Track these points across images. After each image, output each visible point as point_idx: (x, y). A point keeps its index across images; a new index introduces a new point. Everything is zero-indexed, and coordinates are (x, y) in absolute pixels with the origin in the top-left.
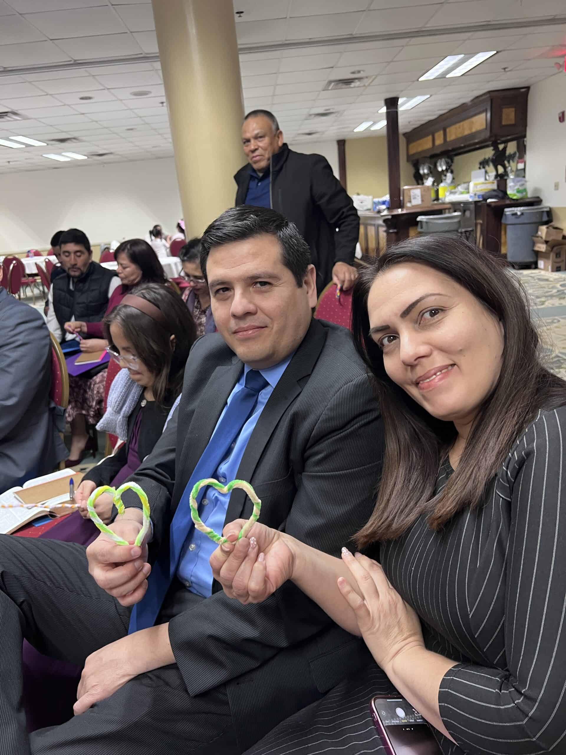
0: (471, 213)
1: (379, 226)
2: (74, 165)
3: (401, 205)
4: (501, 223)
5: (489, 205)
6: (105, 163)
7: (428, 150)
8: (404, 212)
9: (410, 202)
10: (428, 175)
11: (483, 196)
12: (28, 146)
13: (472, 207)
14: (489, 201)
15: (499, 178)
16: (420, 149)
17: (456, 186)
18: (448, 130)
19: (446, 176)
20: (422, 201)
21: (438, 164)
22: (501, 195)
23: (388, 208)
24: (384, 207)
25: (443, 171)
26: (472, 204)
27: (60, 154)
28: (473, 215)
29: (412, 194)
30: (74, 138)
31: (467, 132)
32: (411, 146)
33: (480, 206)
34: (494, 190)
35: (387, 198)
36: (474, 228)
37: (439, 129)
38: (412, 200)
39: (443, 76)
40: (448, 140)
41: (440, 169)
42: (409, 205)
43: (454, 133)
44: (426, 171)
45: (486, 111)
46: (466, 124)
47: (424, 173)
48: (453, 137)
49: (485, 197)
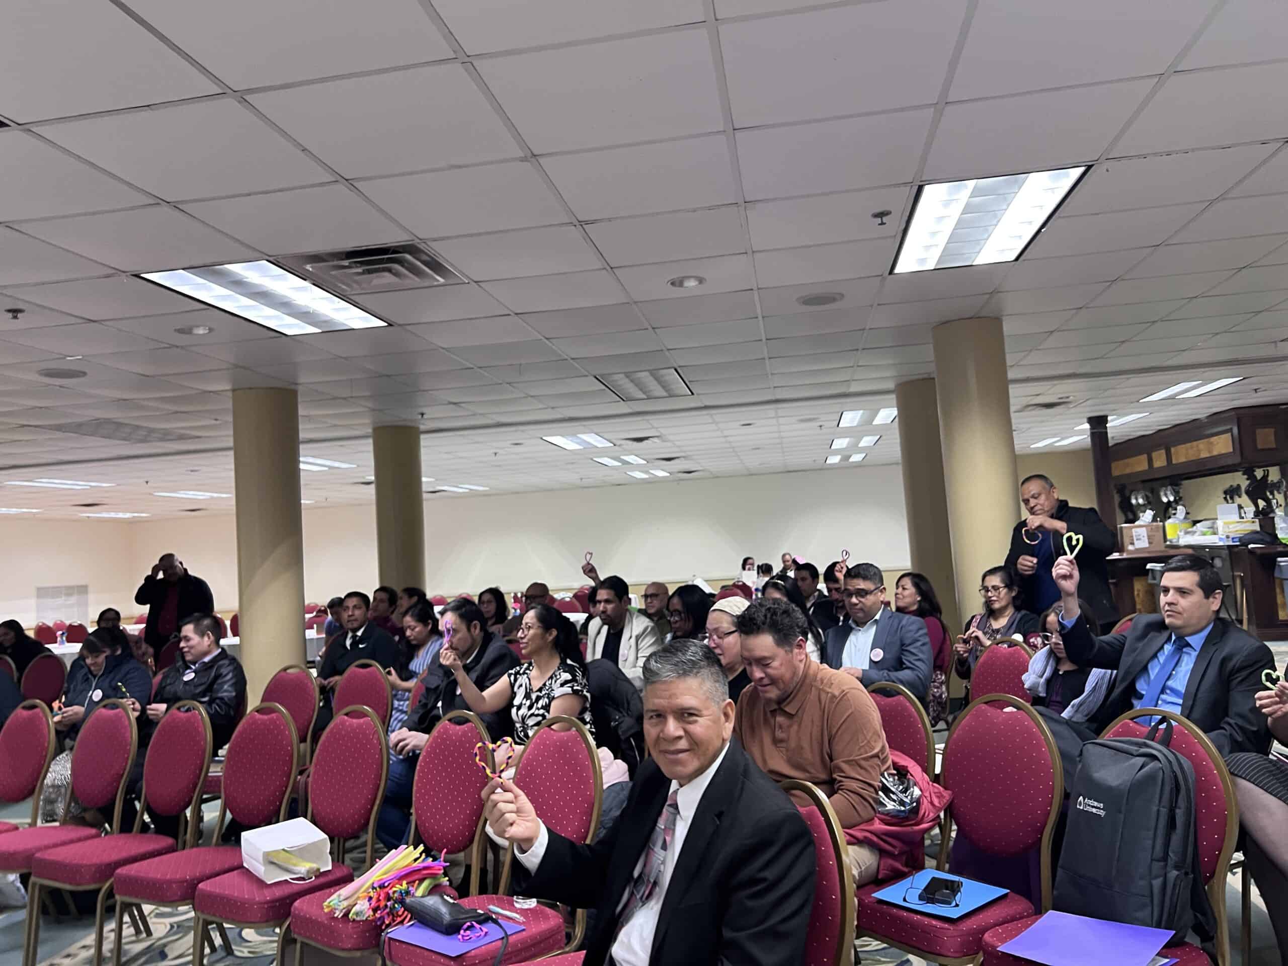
0: (1223, 560)
4: (1274, 578)
5: (1252, 552)
7: (1144, 472)
8: (1125, 556)
9: (1132, 544)
10: (1144, 505)
11: (1240, 539)
14: (1251, 546)
15: (1261, 517)
16: (1129, 470)
17: (1193, 524)
18: (1172, 450)
19: (1176, 509)
20: (1150, 543)
21: (1162, 494)
22: (1268, 539)
25: (1169, 502)
28: (1228, 563)
31: (1204, 455)
32: (1113, 465)
33: (1237, 553)
34: (1256, 532)
37: (1157, 447)
38: (1135, 542)
39: (1172, 398)
40: (1174, 462)
41: (1165, 500)
42: (1131, 548)
43: (1183, 454)
44: (1141, 501)
45: (1231, 430)
46: (1202, 444)
47: (1138, 504)
48: (1183, 459)
49: (1244, 541)
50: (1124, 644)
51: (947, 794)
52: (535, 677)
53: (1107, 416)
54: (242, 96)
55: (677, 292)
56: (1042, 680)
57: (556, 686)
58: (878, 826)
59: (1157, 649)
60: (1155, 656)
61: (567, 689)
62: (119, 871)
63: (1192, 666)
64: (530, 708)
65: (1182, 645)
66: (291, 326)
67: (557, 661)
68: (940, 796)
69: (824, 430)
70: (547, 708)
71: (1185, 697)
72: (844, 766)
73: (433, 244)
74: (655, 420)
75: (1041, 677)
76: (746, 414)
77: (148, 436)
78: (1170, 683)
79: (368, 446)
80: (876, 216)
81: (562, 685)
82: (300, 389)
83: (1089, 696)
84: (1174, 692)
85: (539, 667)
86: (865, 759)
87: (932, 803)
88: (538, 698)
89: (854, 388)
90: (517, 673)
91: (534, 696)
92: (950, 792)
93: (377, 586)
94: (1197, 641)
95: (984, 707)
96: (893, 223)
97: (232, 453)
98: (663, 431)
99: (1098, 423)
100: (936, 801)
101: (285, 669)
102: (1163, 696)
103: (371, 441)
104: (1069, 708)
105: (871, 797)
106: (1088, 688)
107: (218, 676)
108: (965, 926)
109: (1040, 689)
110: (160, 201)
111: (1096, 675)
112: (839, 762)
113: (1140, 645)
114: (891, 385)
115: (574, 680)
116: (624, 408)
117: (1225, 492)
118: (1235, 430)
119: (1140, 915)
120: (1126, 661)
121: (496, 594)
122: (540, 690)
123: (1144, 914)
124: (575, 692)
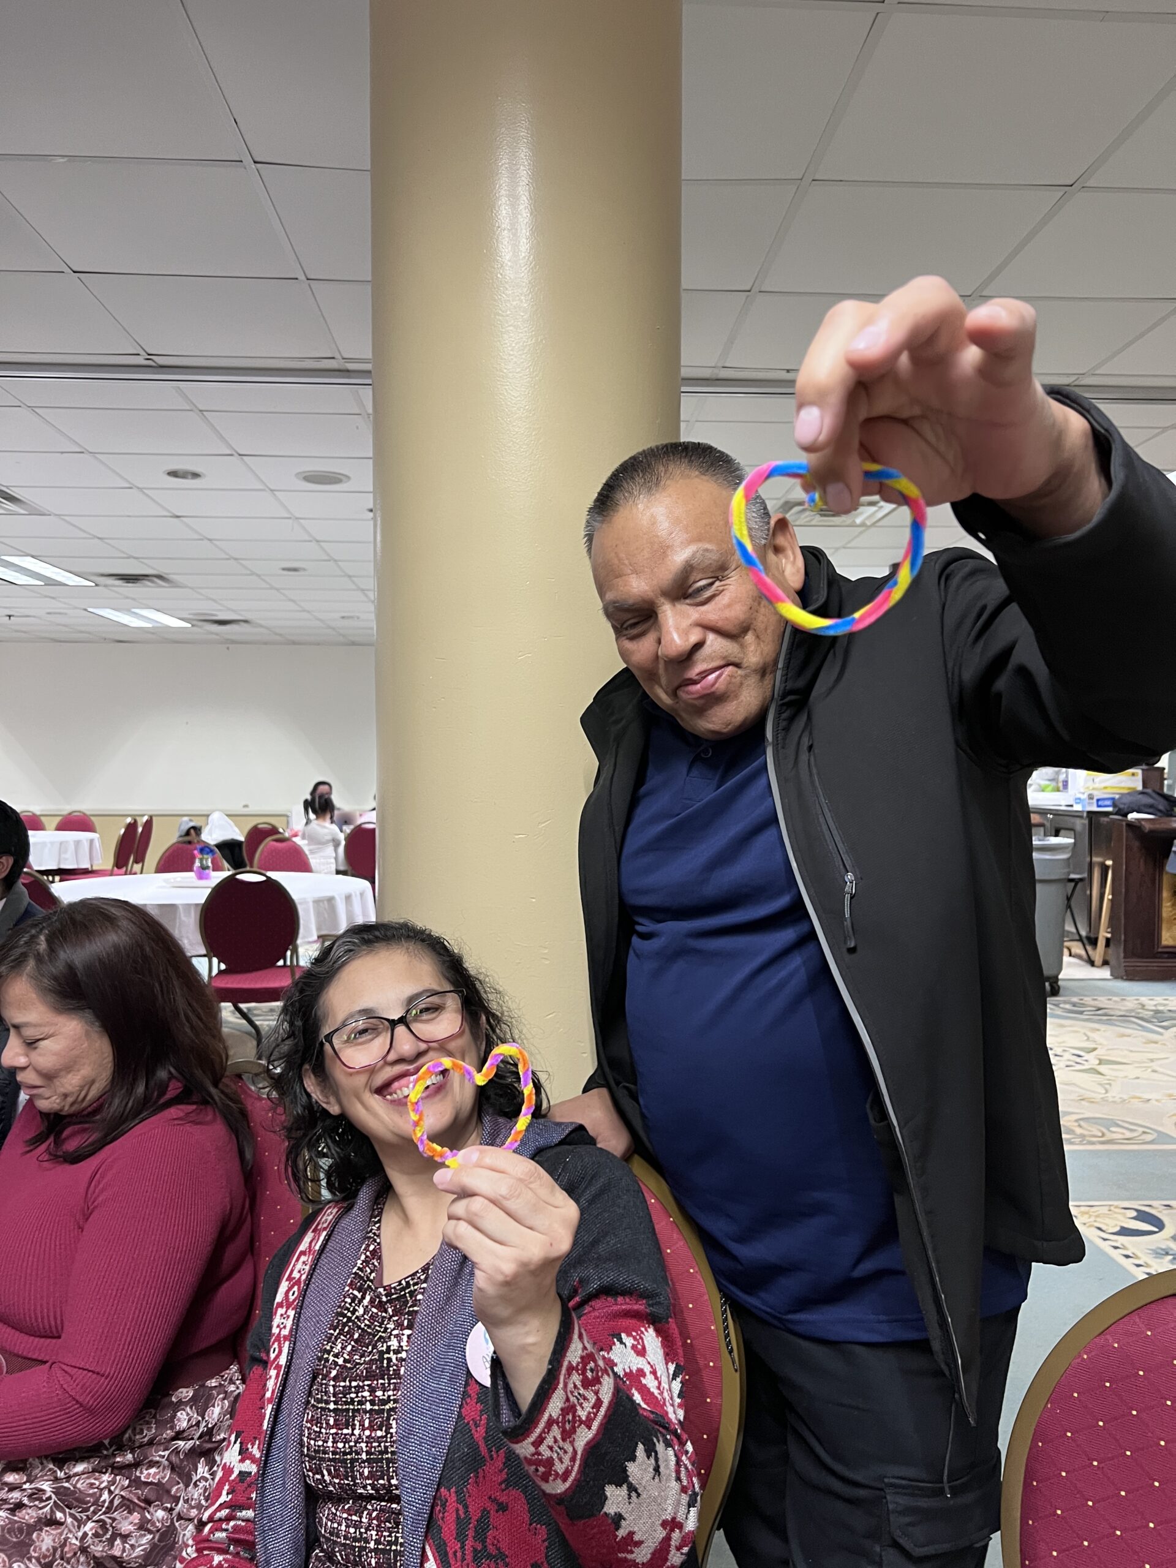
2: (160, 638)
4: (1162, 872)
5: (1131, 826)
6: (233, 642)
12: (50, 582)
13: (1081, 824)
14: (1133, 816)
26: (1081, 817)
27: (128, 611)
30: (160, 577)
33: (1104, 826)
36: (1085, 875)
49: (1119, 808)
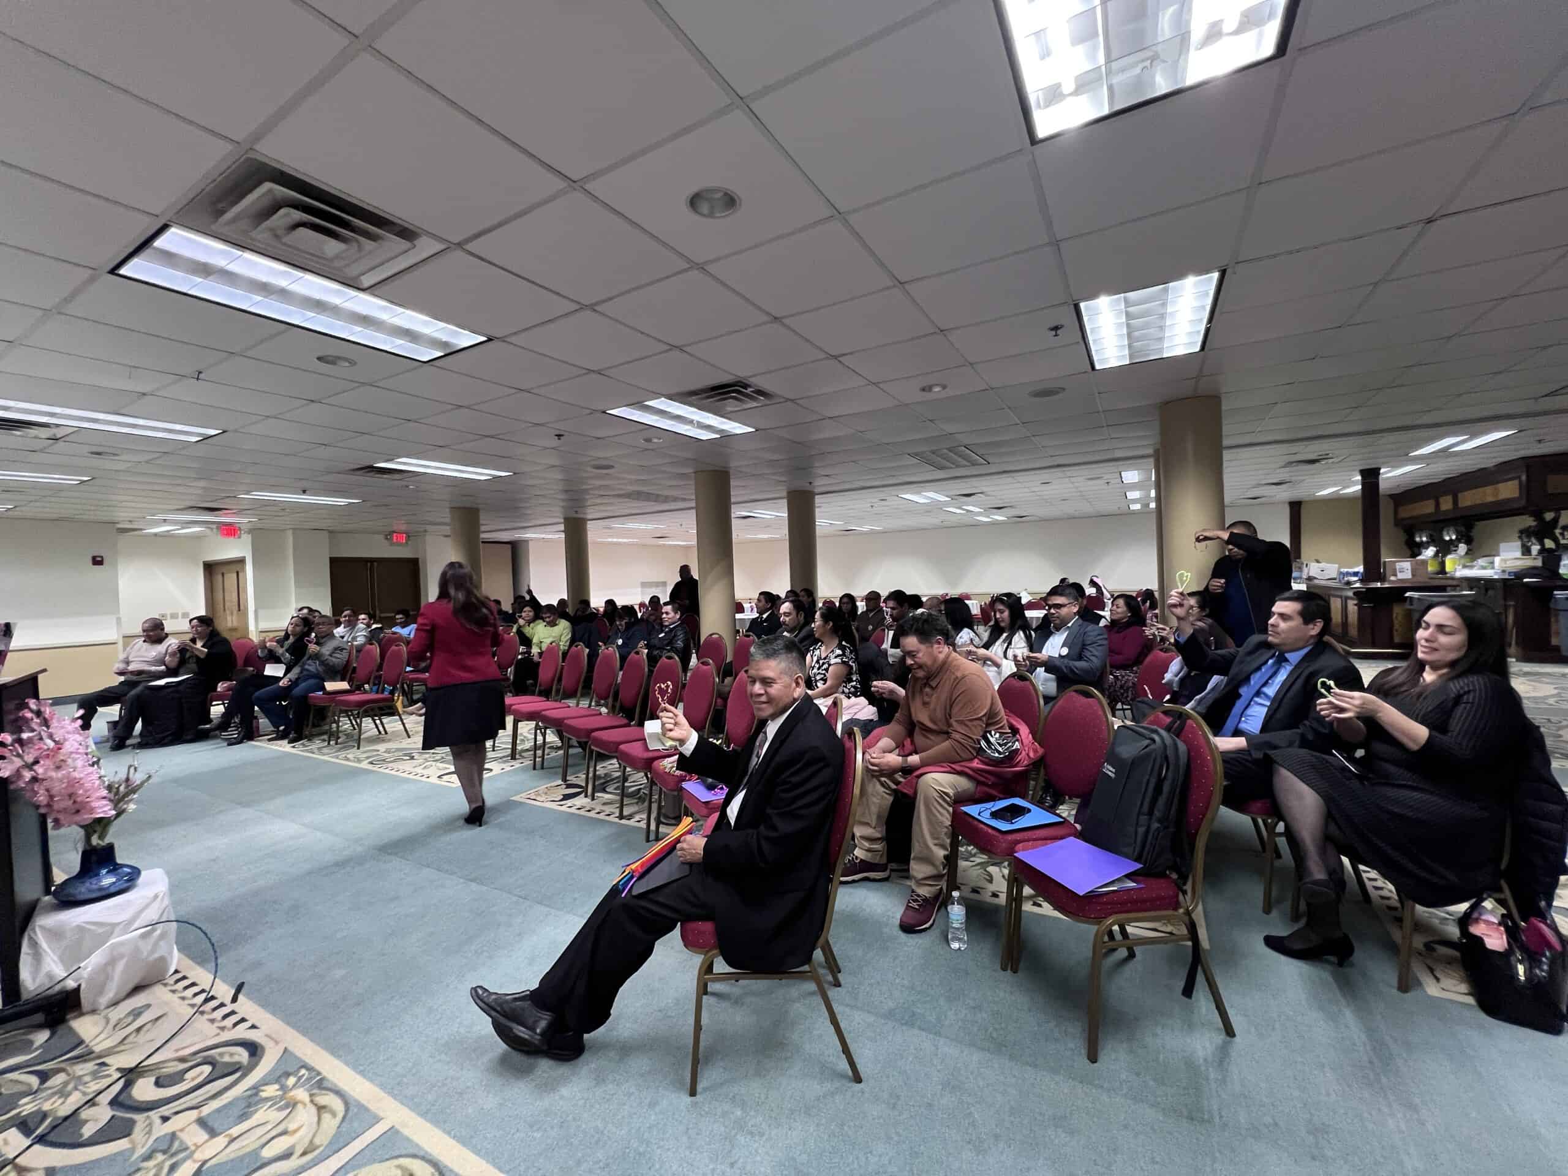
0: (1497, 593)
1: (1347, 598)
3: (1382, 578)
4: (1549, 609)
5: (1526, 585)
7: (1430, 514)
8: (1386, 585)
9: (1395, 575)
10: (1428, 543)
11: (1515, 574)
13: (1499, 585)
14: (1527, 580)
15: (1546, 554)
16: (1415, 513)
17: (1473, 560)
18: (1460, 495)
19: (1457, 546)
20: (1413, 575)
21: (1445, 533)
22: (1548, 574)
23: (1362, 581)
24: (1356, 579)
25: (1451, 540)
26: (1498, 582)
28: (1501, 595)
29: (1398, 567)
31: (1490, 499)
32: (1401, 509)
34: (1536, 568)
35: (1360, 569)
37: (1445, 493)
38: (1398, 574)
39: (1444, 450)
40: (1460, 505)
41: (1447, 538)
42: (1393, 578)
43: (1469, 499)
44: (1424, 539)
45: (1519, 477)
46: (1489, 489)
47: (1422, 542)
48: (1468, 503)
49: (1519, 575)
50: (1235, 657)
51: (1041, 751)
52: (821, 651)
53: (1380, 469)
54: (592, 307)
55: (927, 396)
56: (1177, 679)
57: (832, 656)
58: (976, 764)
59: (1261, 662)
60: (1259, 668)
61: (838, 660)
62: (593, 734)
63: (1285, 677)
64: (819, 669)
65: (1282, 660)
66: (705, 435)
67: (837, 642)
68: (1035, 751)
69: (1111, 486)
70: (827, 670)
71: (1273, 700)
72: (954, 724)
73: (750, 379)
74: (974, 482)
75: (1176, 676)
76: (1045, 475)
77: (666, 499)
78: (1265, 690)
79: (784, 503)
80: (1052, 329)
81: (836, 657)
82: (731, 472)
83: (1209, 693)
84: (1267, 696)
85: (826, 646)
86: (971, 720)
87: (1028, 755)
88: (824, 663)
89: (1119, 454)
90: (814, 648)
91: (821, 662)
92: (1043, 750)
93: (789, 589)
94: (1294, 657)
95: (1074, 694)
96: (1069, 334)
97: (694, 511)
98: (984, 489)
99: (1370, 476)
100: (1032, 755)
101: (711, 635)
102: (1256, 699)
103: (785, 501)
104: (1193, 702)
105: (971, 746)
106: (1209, 687)
107: (675, 636)
108: (1010, 837)
109: (1174, 685)
110: (590, 371)
111: (1215, 679)
112: (952, 721)
113: (1249, 659)
114: (1150, 451)
115: (844, 654)
116: (941, 474)
117: (1521, 532)
118: (1524, 478)
119: (1125, 850)
120: (1234, 670)
121: (849, 599)
122: (825, 659)
123: (1128, 850)
124: (843, 662)
